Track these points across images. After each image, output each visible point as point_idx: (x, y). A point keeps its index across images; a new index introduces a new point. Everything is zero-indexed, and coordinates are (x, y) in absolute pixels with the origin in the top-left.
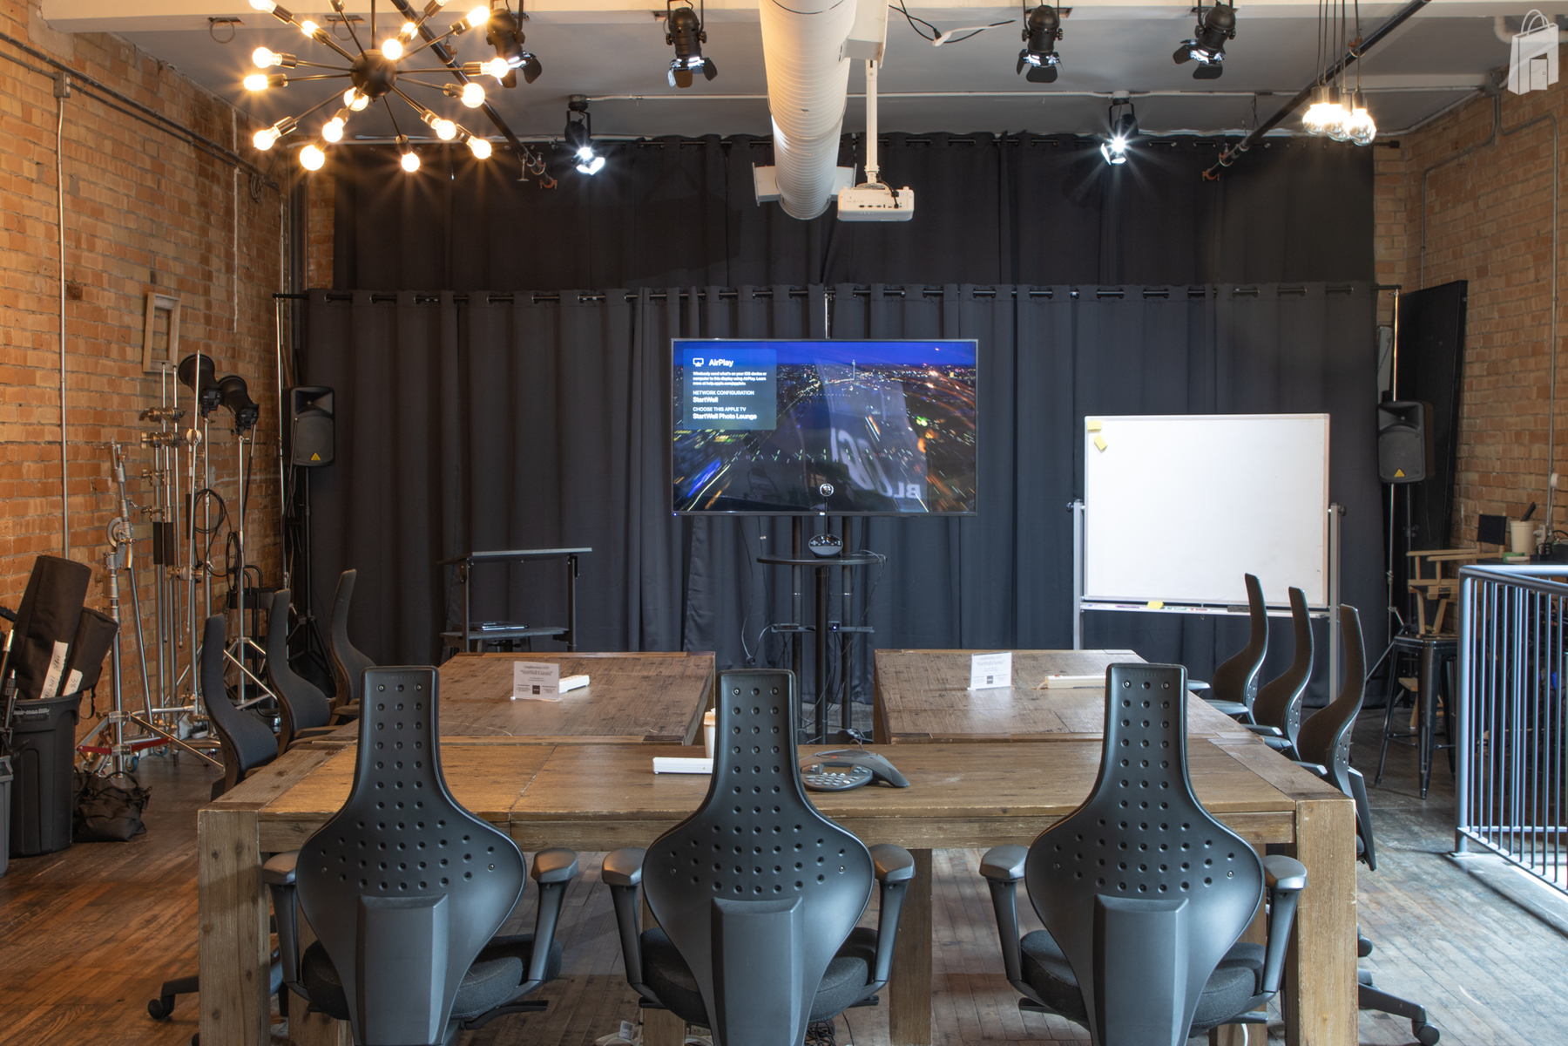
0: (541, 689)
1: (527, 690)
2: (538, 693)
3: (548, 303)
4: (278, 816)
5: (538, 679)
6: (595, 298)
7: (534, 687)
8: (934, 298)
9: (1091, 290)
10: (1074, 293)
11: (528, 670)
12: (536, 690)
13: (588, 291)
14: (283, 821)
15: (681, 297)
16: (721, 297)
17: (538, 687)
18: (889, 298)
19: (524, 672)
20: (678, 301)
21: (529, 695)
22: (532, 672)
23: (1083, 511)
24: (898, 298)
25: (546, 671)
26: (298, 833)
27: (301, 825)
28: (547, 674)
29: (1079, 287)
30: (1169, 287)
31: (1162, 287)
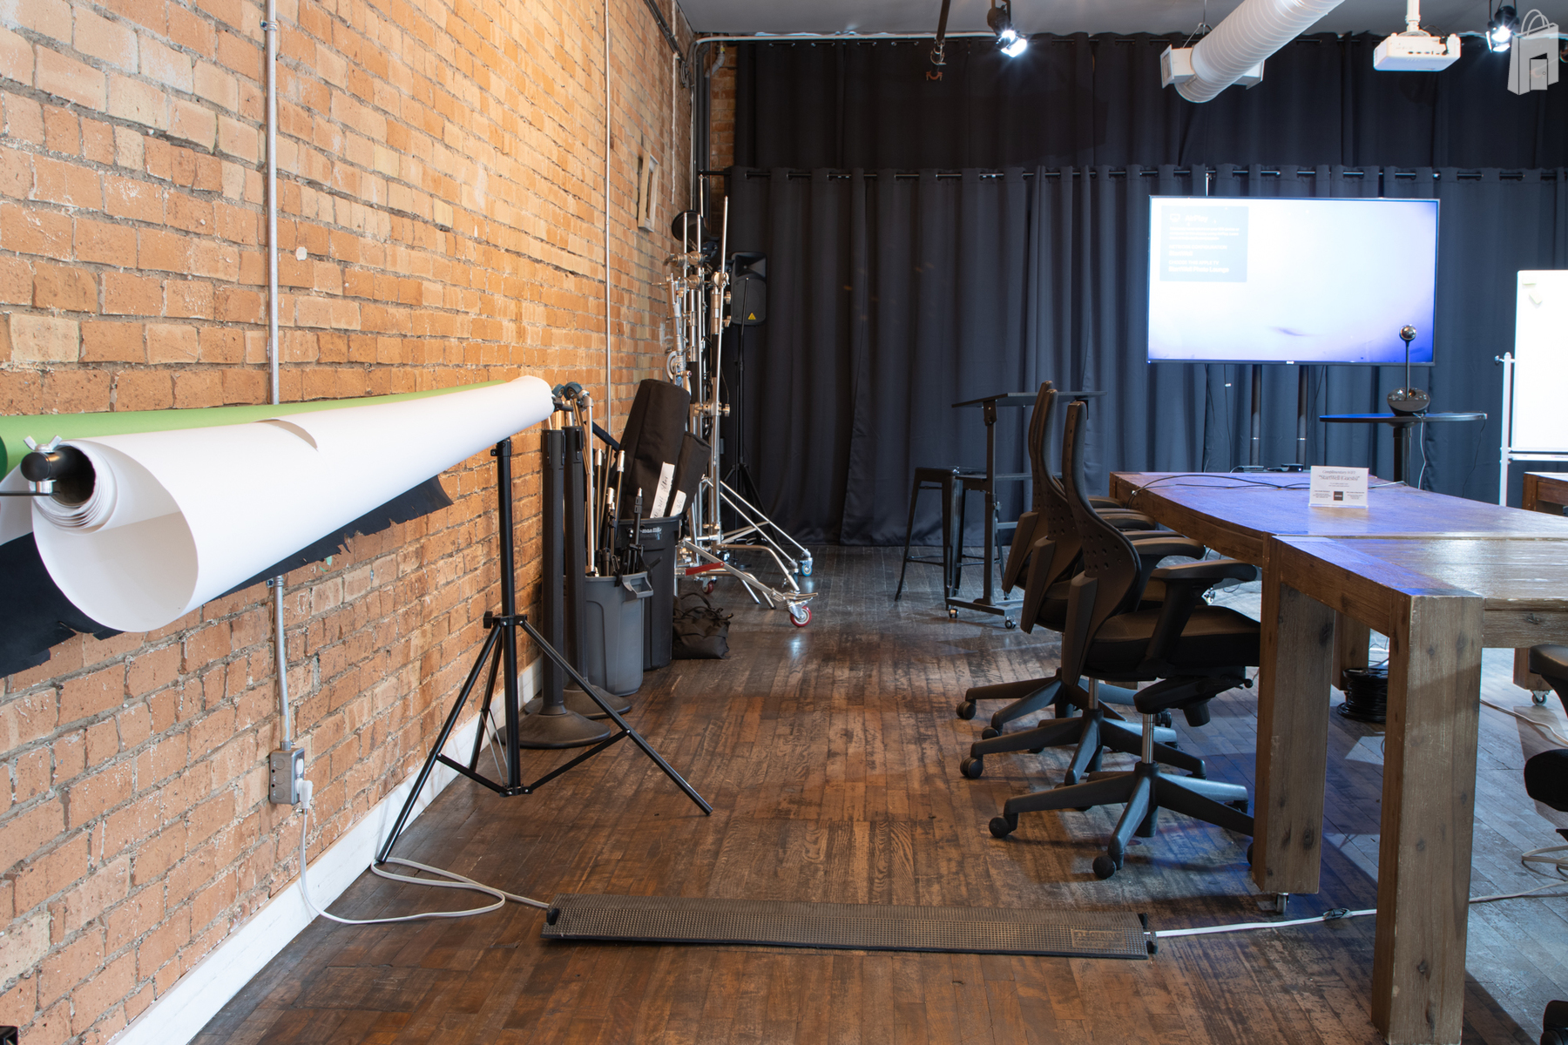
0: (1345, 495)
1: (1327, 496)
2: (1341, 499)
3: (949, 180)
4: (1510, 603)
5: (1342, 485)
6: (994, 176)
7: (1336, 493)
8: (1305, 179)
9: (1453, 172)
10: (1436, 175)
11: (1328, 475)
12: (1338, 496)
13: (987, 170)
14: (1512, 610)
15: (1074, 176)
16: (1111, 175)
17: (1341, 493)
18: (1264, 178)
19: (1323, 478)
20: (1071, 179)
21: (1330, 502)
22: (1333, 478)
23: (1513, 365)
24: (1273, 178)
25: (1351, 476)
26: (1531, 626)
27: (1535, 615)
28: (1353, 479)
29: (1441, 169)
30: (1523, 170)
31: (1515, 171)
